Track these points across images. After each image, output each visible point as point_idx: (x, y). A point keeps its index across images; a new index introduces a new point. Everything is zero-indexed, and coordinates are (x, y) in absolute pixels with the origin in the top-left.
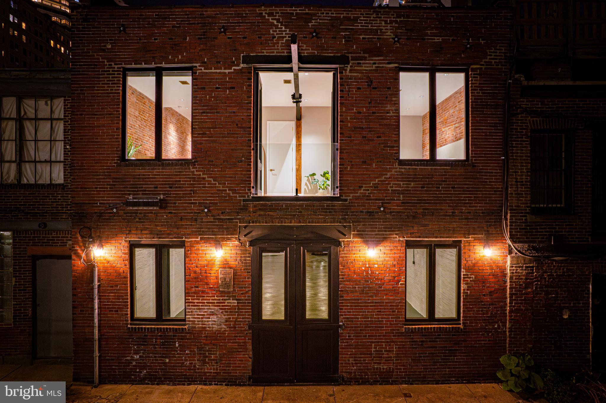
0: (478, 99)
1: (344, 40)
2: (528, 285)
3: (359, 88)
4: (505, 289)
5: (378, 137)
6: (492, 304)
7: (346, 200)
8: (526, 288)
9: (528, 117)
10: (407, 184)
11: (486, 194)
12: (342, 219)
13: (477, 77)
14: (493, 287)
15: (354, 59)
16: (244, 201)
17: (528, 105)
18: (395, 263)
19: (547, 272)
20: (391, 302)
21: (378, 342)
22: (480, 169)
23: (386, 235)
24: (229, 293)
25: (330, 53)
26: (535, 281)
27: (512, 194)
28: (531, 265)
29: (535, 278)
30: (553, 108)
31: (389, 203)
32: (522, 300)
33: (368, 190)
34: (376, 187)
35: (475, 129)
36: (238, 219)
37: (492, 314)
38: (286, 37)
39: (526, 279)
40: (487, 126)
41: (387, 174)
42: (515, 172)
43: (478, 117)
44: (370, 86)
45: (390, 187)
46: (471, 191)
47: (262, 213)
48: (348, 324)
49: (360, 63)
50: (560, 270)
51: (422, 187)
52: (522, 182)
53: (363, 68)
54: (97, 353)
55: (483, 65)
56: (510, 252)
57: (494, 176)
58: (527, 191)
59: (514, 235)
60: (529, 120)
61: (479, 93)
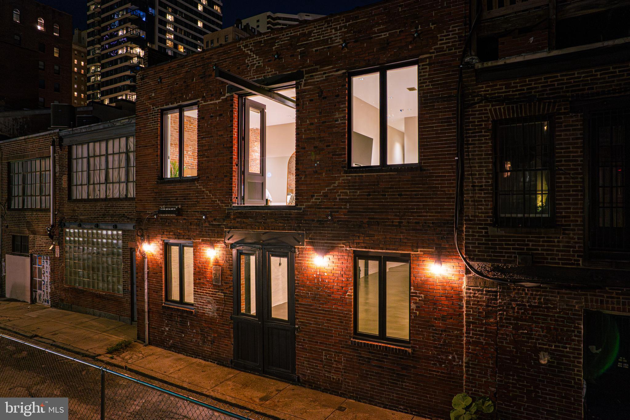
0: (427, 93)
1: (299, 56)
2: (490, 314)
3: (311, 100)
4: (461, 315)
5: (327, 146)
6: (445, 331)
7: (300, 209)
8: (487, 317)
9: (488, 106)
10: (353, 192)
11: (437, 202)
12: (298, 226)
13: (426, 68)
14: (446, 311)
15: (307, 72)
16: (228, 209)
17: (488, 91)
18: (342, 273)
19: (516, 301)
20: (339, 312)
21: (329, 351)
22: (430, 173)
23: (334, 244)
24: (219, 286)
25: (289, 71)
26: (500, 310)
27: (468, 201)
28: (495, 289)
29: (499, 306)
30: (524, 90)
31: (338, 212)
32: (482, 331)
33: (319, 199)
34: (325, 195)
35: (424, 128)
36: (224, 225)
37: (445, 342)
39: (487, 306)
40: (439, 123)
41: (335, 183)
42: (471, 175)
43: (427, 113)
44: (321, 96)
45: (339, 196)
46: (420, 198)
47: (239, 220)
48: (303, 328)
49: (313, 76)
50: (534, 299)
51: (368, 195)
52: (481, 186)
53: (316, 80)
54: (147, 322)
55: (433, 53)
56: (467, 272)
57: (447, 180)
58: (488, 197)
59: (470, 251)
60: (490, 110)
61: (429, 85)
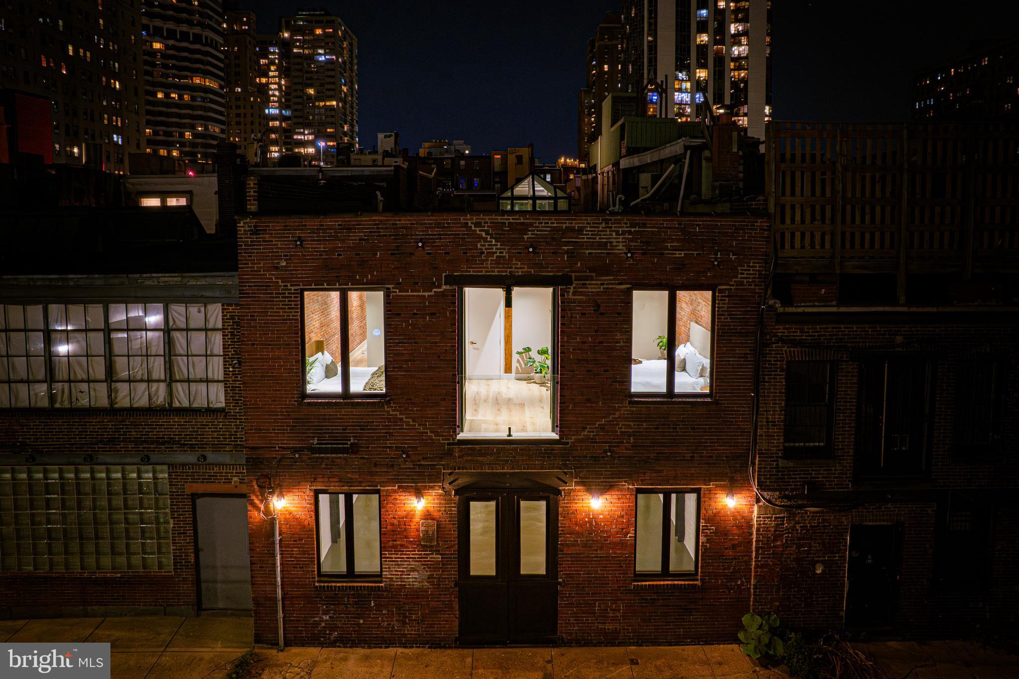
0: (725, 326)
1: (566, 256)
2: (777, 537)
3: (583, 314)
4: (750, 542)
5: (605, 371)
6: (735, 559)
7: (567, 443)
8: (775, 540)
9: (784, 347)
10: (638, 425)
11: (731, 435)
12: (563, 464)
13: (725, 300)
14: (737, 539)
15: (578, 279)
16: (449, 444)
17: (784, 332)
18: (623, 513)
19: (800, 523)
20: (618, 557)
21: (603, 600)
22: (725, 407)
23: (613, 482)
24: (432, 547)
25: (549, 272)
26: (786, 533)
27: (762, 436)
28: (782, 515)
29: (786, 530)
30: (815, 336)
31: (618, 446)
32: (770, 554)
33: (593, 432)
34: (602, 428)
35: (720, 361)
36: (441, 465)
37: (734, 569)
38: (496, 253)
39: (775, 531)
40: (735, 357)
41: (615, 414)
42: (766, 411)
43: (724, 347)
44: (597, 311)
45: (619, 428)
46: (714, 432)
47: (470, 458)
48: (568, 581)
49: (586, 284)
50: (815, 520)
51: (656, 429)
52: (775, 422)
53: (590, 290)
54: (280, 614)
55: (733, 285)
56: (758, 501)
57: (742, 414)
58: (780, 432)
59: (763, 482)
60: (786, 351)
61: (727, 318)
